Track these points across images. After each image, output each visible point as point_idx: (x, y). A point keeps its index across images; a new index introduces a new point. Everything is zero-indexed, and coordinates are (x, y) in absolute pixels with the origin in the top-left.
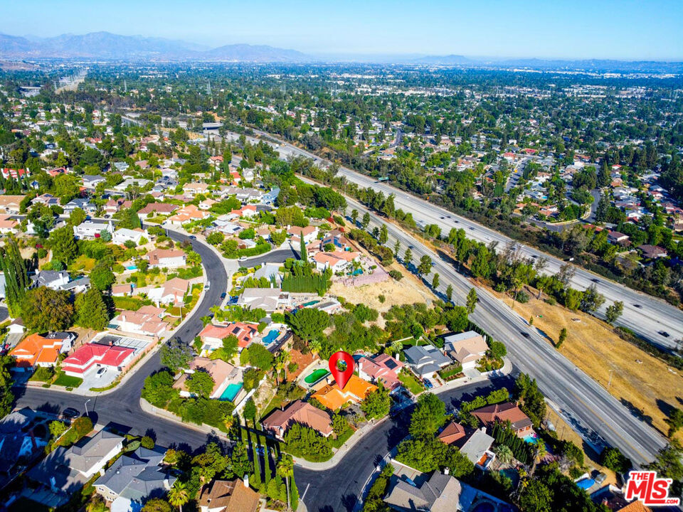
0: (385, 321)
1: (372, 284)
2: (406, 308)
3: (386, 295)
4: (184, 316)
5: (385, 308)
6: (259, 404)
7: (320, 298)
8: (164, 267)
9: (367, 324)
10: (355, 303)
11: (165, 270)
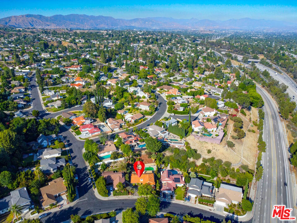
0: (203, 162)
1: (209, 143)
2: (220, 161)
3: (213, 151)
4: (129, 127)
5: (208, 157)
6: (112, 167)
7: (179, 139)
8: (141, 108)
9: (191, 160)
10: (193, 148)
11: (141, 110)
